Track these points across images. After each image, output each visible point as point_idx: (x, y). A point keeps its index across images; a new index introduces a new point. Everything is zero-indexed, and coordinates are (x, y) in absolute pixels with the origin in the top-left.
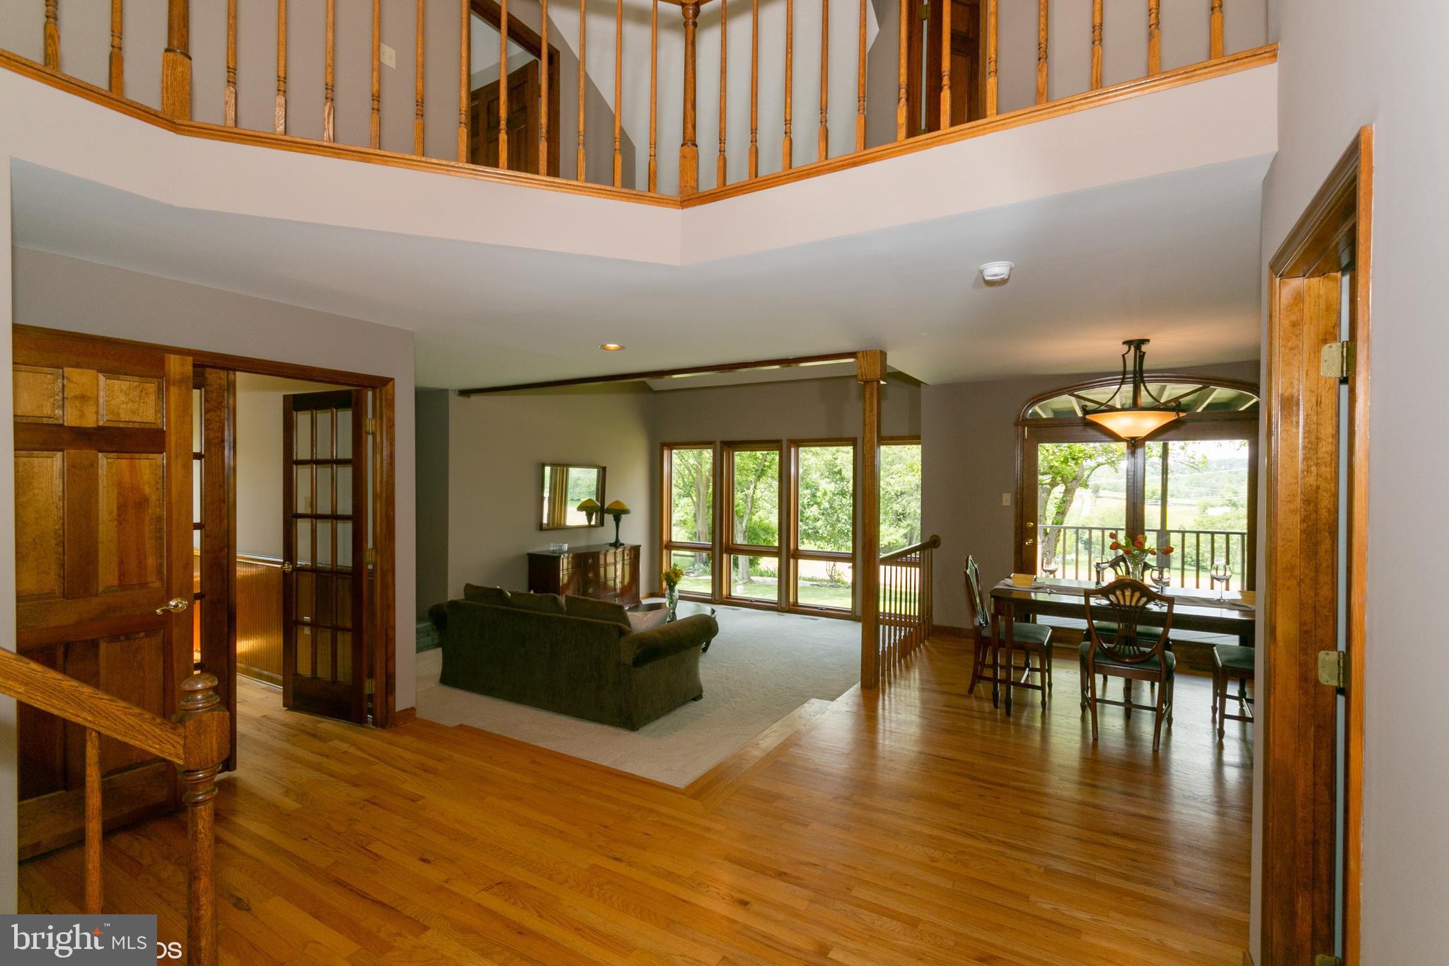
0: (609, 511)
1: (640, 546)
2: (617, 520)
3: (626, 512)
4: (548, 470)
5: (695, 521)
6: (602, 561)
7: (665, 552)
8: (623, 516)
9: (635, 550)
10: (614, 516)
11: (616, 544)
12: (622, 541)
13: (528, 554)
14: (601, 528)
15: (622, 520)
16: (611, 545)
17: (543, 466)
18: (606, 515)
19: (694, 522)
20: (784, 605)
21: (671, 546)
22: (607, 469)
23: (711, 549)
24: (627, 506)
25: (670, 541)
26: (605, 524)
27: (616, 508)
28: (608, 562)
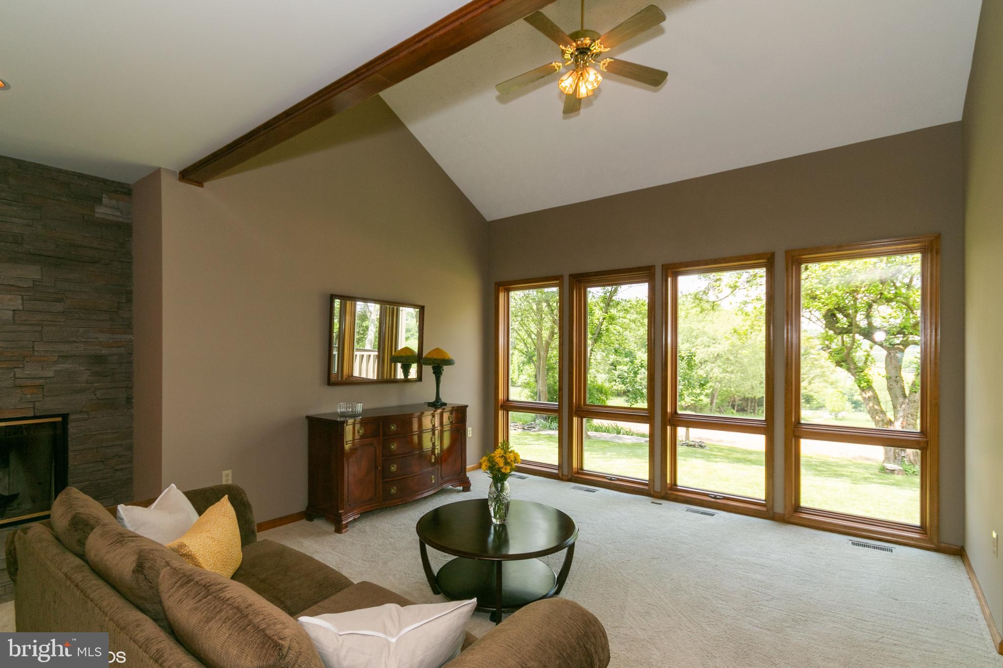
0: (428, 361)
1: (467, 406)
2: (438, 372)
3: (449, 362)
4: (337, 303)
5: (536, 381)
6: (415, 427)
7: (501, 413)
8: (445, 367)
9: (460, 412)
10: (433, 368)
11: (437, 404)
12: (444, 399)
13: (308, 417)
14: (419, 383)
15: (444, 373)
16: (431, 405)
17: (332, 297)
18: (424, 367)
19: (535, 383)
20: (658, 487)
21: (509, 406)
22: (425, 307)
23: (558, 411)
24: (450, 354)
25: (508, 400)
26: (423, 380)
27: (436, 357)
28: (424, 428)
